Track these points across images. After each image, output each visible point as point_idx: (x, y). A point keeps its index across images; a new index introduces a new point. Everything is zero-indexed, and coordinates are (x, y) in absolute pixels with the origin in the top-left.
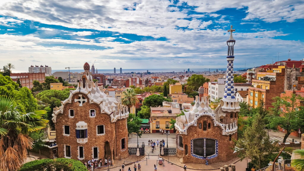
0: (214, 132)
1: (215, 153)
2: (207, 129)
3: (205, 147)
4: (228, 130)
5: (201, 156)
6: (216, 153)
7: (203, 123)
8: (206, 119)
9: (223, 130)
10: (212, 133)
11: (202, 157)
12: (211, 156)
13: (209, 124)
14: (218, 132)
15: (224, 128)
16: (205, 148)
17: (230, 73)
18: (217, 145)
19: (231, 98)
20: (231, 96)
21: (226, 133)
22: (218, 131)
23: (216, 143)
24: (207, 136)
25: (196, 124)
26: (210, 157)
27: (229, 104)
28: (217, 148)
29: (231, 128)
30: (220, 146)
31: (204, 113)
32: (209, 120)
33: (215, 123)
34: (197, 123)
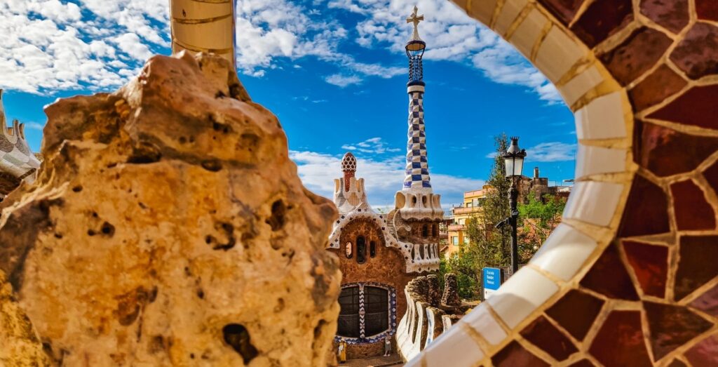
0: (386, 264)
1: (390, 326)
2: (368, 256)
3: (362, 308)
4: (419, 259)
5: (351, 339)
6: (392, 327)
7: (355, 240)
8: (362, 230)
9: (407, 258)
10: (381, 267)
11: (355, 339)
12: (379, 335)
13: (373, 243)
14: (396, 267)
15: (409, 255)
16: (362, 312)
17: (418, 123)
18: (394, 303)
19: (421, 186)
20: (421, 182)
21: (416, 266)
22: (394, 264)
23: (391, 297)
24: (367, 277)
25: (338, 243)
26: (376, 339)
27: (419, 201)
28: (394, 310)
29: (426, 255)
30: (401, 304)
31: (360, 210)
32: (371, 232)
33: (388, 239)
34: (340, 241)
